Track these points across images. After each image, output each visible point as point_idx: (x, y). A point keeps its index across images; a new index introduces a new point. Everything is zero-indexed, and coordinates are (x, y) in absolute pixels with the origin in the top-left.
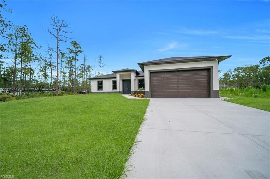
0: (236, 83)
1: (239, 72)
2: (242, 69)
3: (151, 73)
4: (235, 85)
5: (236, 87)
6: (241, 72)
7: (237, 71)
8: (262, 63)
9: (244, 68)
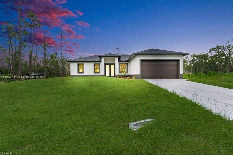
0: (192, 69)
1: (194, 59)
2: (197, 56)
3: (141, 61)
4: (191, 70)
5: (191, 72)
6: (196, 59)
7: (193, 58)
8: (210, 53)
9: (198, 55)
